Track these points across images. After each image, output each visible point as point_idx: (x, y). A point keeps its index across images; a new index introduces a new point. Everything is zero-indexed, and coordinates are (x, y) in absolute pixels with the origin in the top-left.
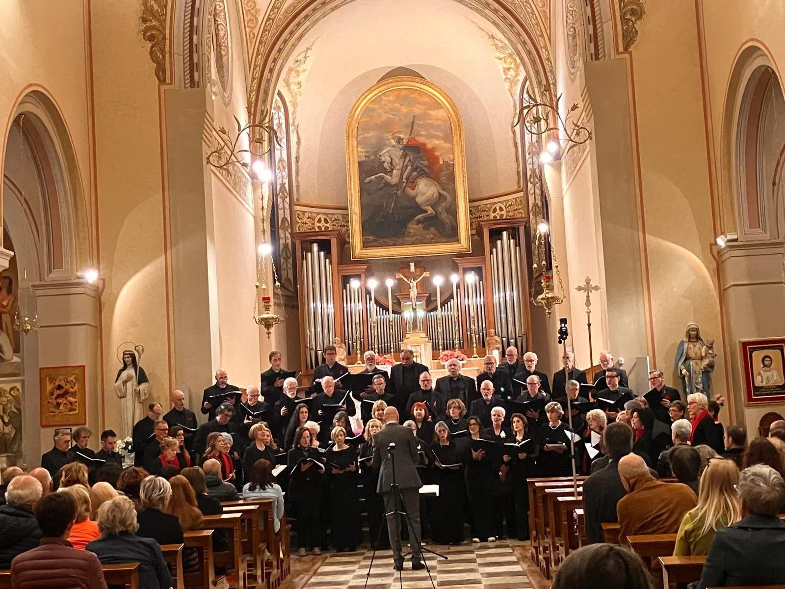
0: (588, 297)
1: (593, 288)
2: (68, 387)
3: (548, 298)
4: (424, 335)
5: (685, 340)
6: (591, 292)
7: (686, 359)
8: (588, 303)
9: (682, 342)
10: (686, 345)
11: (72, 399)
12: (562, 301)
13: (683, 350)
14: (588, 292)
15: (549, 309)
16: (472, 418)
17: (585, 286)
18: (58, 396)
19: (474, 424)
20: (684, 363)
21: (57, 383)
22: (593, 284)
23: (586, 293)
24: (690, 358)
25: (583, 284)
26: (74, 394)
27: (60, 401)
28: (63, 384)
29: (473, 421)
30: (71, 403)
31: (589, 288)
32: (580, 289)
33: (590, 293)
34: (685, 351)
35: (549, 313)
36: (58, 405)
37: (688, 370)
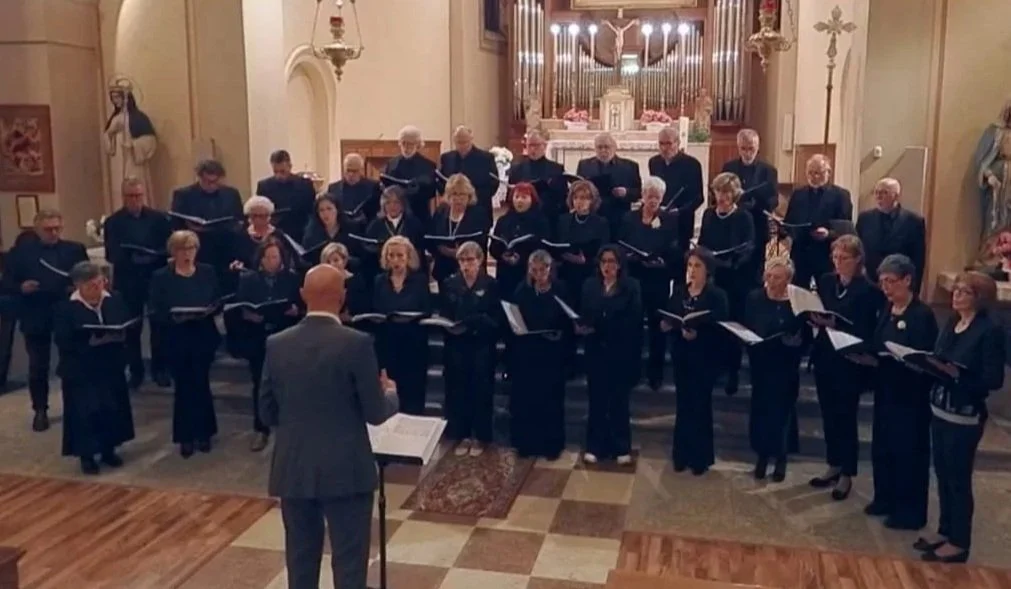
0: (833, 41)
1: (844, 28)
2: (28, 134)
3: (767, 39)
4: (627, 91)
5: (997, 124)
6: (839, 33)
7: (997, 159)
8: (832, 51)
9: (993, 128)
10: (999, 135)
11: (33, 153)
12: (790, 47)
13: (994, 142)
14: (834, 35)
15: (766, 57)
16: (607, 250)
17: (830, 21)
18: (17, 149)
19: (610, 261)
20: (991, 166)
21: (15, 128)
22: (845, 19)
23: (831, 36)
24: (1004, 157)
25: (827, 18)
26: (36, 147)
27: (20, 154)
28: (21, 130)
29: (608, 255)
30: (33, 159)
31: (837, 25)
32: (821, 27)
33: (837, 36)
34: (996, 144)
35: (767, 65)
36: (17, 161)
37: (1000, 178)
